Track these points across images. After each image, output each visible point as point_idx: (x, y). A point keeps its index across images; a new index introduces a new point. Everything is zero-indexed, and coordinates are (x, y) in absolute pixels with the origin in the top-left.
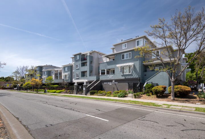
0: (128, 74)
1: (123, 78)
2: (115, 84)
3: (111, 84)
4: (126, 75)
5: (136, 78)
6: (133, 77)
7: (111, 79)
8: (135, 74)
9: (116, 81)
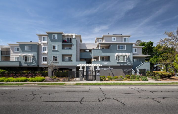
0: (123, 62)
1: (119, 65)
2: (110, 70)
3: (106, 70)
4: (121, 62)
5: (129, 65)
6: (127, 65)
7: (106, 65)
8: (129, 63)
9: (112, 67)
